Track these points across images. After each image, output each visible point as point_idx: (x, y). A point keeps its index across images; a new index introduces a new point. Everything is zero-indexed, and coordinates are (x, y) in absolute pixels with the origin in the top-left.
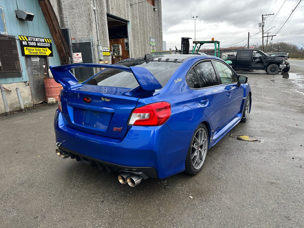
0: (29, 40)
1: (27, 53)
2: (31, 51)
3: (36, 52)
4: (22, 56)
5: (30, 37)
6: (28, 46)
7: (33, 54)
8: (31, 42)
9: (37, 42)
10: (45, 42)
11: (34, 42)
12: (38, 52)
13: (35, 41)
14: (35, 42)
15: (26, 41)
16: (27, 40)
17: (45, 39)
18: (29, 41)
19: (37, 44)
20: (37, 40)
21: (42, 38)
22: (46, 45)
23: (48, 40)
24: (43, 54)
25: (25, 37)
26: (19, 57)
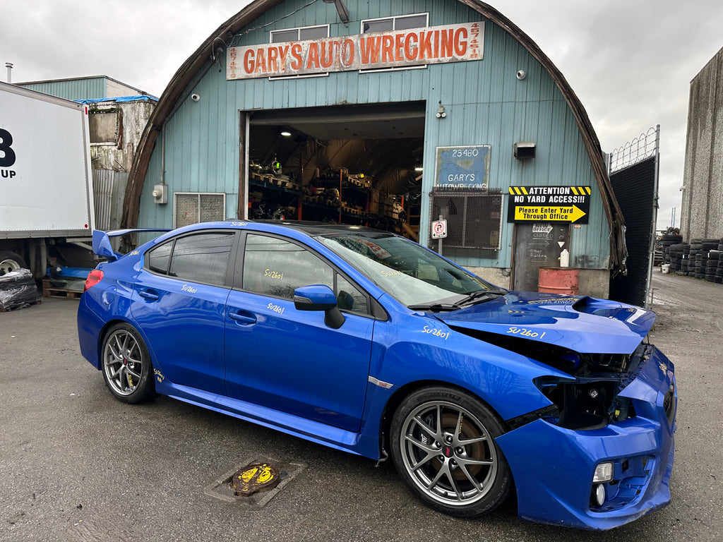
0: (532, 191)
1: (519, 216)
2: (530, 214)
3: (543, 214)
4: (508, 222)
5: (533, 187)
6: (526, 203)
7: (532, 219)
8: (534, 197)
9: (548, 196)
10: (572, 194)
11: (542, 195)
12: (548, 214)
13: (544, 193)
14: (544, 195)
15: (523, 194)
16: (526, 193)
17: (574, 189)
18: (532, 195)
19: (547, 199)
20: (550, 191)
21: (564, 187)
22: (573, 199)
23: (581, 189)
24: (561, 219)
25: (523, 189)
26: (501, 224)
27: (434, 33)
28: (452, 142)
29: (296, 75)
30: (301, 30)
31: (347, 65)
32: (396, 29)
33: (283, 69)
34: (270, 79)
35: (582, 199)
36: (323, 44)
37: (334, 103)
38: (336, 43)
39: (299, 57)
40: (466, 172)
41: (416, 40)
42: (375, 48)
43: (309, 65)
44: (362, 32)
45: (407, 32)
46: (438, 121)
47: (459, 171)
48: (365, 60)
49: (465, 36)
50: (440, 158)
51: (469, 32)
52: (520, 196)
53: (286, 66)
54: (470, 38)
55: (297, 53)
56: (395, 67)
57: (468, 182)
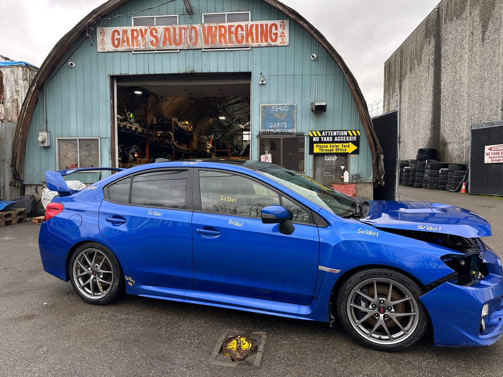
0: (323, 134)
1: (316, 150)
2: (323, 149)
3: (331, 148)
4: (310, 154)
5: (325, 131)
6: (320, 142)
7: (325, 152)
8: (325, 138)
9: (334, 137)
10: (348, 135)
11: (330, 136)
12: (334, 149)
13: (331, 135)
15: (318, 136)
16: (320, 135)
17: (349, 132)
18: (324, 136)
19: (334, 139)
20: (335, 134)
21: (344, 131)
22: (349, 138)
23: (354, 132)
24: (342, 152)
25: (318, 132)
26: (305, 156)
27: (255, 26)
28: (271, 100)
29: (154, 51)
30: (156, 17)
31: (193, 45)
32: (227, 22)
33: (144, 46)
34: (133, 52)
35: (355, 138)
36: (174, 29)
37: (185, 72)
38: (184, 28)
39: (156, 37)
40: (281, 121)
41: (242, 30)
42: (213, 34)
43: (164, 43)
44: (203, 22)
45: (236, 24)
46: (260, 86)
47: (276, 120)
48: (206, 42)
49: (276, 29)
50: (263, 112)
51: (279, 27)
52: (316, 137)
53: (146, 43)
54: (280, 31)
55: (154, 34)
56: (228, 48)
57: (283, 128)
